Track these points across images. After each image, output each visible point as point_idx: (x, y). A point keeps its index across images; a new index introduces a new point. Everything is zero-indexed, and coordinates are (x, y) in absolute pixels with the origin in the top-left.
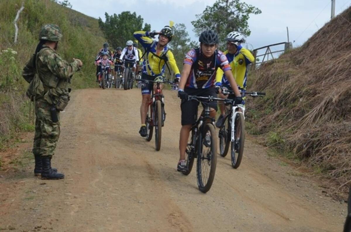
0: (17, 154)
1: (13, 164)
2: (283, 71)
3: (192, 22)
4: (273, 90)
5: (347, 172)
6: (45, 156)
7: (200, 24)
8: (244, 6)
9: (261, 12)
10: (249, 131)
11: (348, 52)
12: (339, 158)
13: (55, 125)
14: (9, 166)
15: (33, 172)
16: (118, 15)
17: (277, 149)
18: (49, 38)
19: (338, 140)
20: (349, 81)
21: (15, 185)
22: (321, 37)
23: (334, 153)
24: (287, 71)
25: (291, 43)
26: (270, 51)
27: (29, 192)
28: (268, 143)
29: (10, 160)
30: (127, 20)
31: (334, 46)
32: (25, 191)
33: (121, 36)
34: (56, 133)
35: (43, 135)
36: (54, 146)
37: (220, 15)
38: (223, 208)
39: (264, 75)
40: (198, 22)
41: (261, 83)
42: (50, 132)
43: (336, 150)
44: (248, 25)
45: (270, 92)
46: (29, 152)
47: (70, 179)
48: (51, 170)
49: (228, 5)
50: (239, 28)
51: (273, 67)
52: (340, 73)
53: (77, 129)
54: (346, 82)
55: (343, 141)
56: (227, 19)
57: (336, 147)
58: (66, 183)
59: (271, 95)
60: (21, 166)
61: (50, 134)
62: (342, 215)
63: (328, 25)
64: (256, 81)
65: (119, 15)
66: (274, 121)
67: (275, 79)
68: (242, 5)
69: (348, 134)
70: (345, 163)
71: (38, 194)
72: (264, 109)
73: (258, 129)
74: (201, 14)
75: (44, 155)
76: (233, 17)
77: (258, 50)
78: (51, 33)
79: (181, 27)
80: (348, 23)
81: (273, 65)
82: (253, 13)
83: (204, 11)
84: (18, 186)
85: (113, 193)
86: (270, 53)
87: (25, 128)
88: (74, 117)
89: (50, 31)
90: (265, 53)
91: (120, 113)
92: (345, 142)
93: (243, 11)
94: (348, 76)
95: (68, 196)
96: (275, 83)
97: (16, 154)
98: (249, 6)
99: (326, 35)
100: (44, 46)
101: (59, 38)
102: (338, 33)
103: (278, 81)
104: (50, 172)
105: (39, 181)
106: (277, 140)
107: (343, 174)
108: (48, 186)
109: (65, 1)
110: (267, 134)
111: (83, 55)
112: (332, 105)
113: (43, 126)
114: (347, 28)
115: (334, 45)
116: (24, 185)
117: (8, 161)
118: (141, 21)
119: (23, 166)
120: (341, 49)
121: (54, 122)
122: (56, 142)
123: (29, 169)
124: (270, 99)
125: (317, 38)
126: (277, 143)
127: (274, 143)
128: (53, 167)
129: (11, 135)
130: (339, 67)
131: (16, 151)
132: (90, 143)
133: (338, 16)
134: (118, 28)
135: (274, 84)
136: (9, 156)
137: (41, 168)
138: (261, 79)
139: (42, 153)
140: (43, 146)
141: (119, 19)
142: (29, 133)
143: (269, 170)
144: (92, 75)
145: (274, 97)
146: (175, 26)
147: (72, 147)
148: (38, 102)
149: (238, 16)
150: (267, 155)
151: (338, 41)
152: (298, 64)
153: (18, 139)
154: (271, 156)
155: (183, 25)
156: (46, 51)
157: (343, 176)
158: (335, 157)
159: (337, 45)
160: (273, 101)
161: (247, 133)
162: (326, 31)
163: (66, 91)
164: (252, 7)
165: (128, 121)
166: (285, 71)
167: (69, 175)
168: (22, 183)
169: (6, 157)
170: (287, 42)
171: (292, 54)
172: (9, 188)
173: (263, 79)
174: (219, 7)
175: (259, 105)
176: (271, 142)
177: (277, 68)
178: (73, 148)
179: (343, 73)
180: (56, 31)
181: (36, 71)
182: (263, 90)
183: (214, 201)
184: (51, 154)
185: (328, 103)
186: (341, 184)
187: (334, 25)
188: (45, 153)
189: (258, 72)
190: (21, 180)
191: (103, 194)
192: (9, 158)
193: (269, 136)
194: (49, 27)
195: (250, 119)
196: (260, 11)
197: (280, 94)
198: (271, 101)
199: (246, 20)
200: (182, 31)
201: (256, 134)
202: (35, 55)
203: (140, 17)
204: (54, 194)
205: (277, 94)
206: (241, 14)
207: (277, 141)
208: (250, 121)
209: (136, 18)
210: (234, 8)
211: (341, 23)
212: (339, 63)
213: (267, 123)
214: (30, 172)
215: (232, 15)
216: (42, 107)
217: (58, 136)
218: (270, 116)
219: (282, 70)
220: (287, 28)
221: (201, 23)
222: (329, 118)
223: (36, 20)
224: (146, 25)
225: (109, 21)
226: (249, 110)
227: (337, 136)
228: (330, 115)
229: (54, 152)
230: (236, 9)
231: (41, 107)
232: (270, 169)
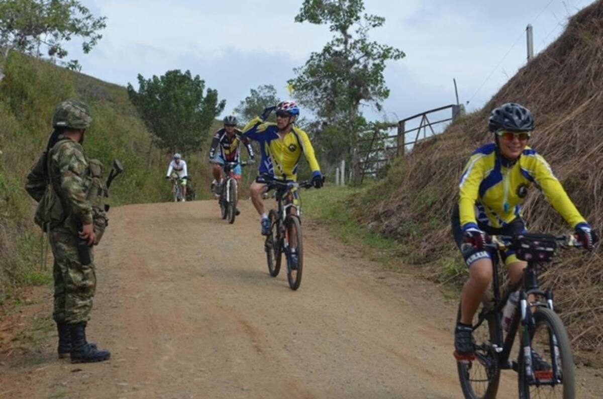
0: (22, 324)
1: (18, 342)
2: (454, 153)
3: (288, 82)
4: (440, 186)
5: (582, 316)
6: (74, 324)
7: (303, 84)
8: (375, 48)
9: (404, 55)
10: (407, 259)
11: (563, 115)
12: (565, 293)
13: (86, 269)
14: (12, 345)
15: (56, 351)
16: (159, 78)
17: (458, 286)
18: (70, 124)
19: (560, 262)
20: (568, 162)
21: (30, 375)
22: (513, 91)
23: (556, 285)
24: (461, 153)
25: (462, 105)
26: (428, 122)
27: (55, 386)
28: (442, 276)
29: (11, 335)
30: (175, 84)
31: (538, 107)
32: (47, 384)
33: (168, 114)
34: (89, 283)
35: (68, 288)
36: (89, 304)
37: (336, 65)
38: (384, 388)
39: (422, 162)
40: (299, 80)
41: (418, 177)
42: (80, 282)
43: (558, 280)
44: (384, 79)
45: (435, 190)
46: (42, 319)
47: (119, 360)
48: (88, 346)
49: (348, 48)
50: (369, 85)
51: (436, 148)
52: (552, 151)
53: (117, 275)
54: (564, 166)
55: (569, 265)
56: (348, 72)
57: (559, 276)
58: (115, 367)
59: (437, 196)
60: (33, 344)
61: (80, 285)
62: (582, 388)
63: (524, 71)
64: (409, 174)
65: (162, 77)
66: (448, 239)
67: (442, 168)
68: (373, 47)
69: (576, 252)
70: (576, 301)
71: (70, 387)
72: (428, 221)
73: (422, 255)
74: (302, 67)
75: (74, 321)
76: (358, 68)
77: (406, 122)
78: (73, 115)
79: (267, 90)
80: (559, 66)
81: (435, 145)
82: (391, 58)
83: (308, 62)
84: (34, 376)
85: (198, 377)
86: (427, 125)
87: (28, 279)
88: (108, 255)
89: (71, 112)
90: (418, 126)
91: (185, 243)
92: (572, 266)
93: (374, 57)
94: (566, 154)
95: (121, 387)
96: (443, 174)
97: (20, 325)
98: (382, 46)
99: (522, 88)
100: (61, 136)
101: (86, 123)
102: (542, 84)
103: (448, 171)
104: (86, 350)
105: (69, 367)
106: (457, 271)
107: (574, 319)
108: (84, 374)
109: (72, 61)
110: (438, 262)
111: (106, 150)
112: (544, 206)
113: (67, 272)
114: (557, 75)
115: (538, 103)
116: (45, 374)
117: (8, 336)
118: (201, 85)
119: (36, 344)
120: (550, 111)
121: (84, 264)
122: (92, 298)
123: (48, 348)
124: (437, 203)
125: (507, 95)
126: (457, 275)
127: (452, 275)
128: (89, 341)
129: (6, 292)
130: (550, 140)
131: (18, 319)
132: (144, 297)
133: (539, 54)
134: (162, 100)
135: (442, 177)
136: (9, 329)
137: (70, 344)
138: (419, 170)
139: (70, 318)
140: (70, 307)
141: (162, 85)
142: (35, 288)
143: (450, 321)
144: (124, 182)
145: (444, 199)
146: (257, 90)
147: (114, 306)
148: (55, 234)
149: (365, 66)
150: (443, 297)
151: (544, 97)
152: (478, 141)
153: (19, 300)
154: (450, 298)
155: (271, 88)
156: (65, 144)
157: (575, 322)
158: (557, 293)
159: (542, 103)
160: (442, 206)
161: (404, 262)
162: (521, 81)
163: (101, 211)
164: (387, 48)
165: (200, 256)
166: (458, 154)
167: (117, 353)
168: (40, 371)
169: (4, 331)
170: (456, 104)
171: (466, 124)
172: (19, 381)
173: (422, 170)
174: (332, 52)
175: (419, 215)
176: (446, 273)
177: (443, 150)
178: (116, 307)
179: (558, 151)
180: (81, 111)
181: (49, 180)
182: (423, 187)
183: (367, 379)
184: (85, 319)
185: (537, 202)
186: (573, 336)
187: (534, 70)
188: (74, 319)
189: (411, 159)
190: (37, 367)
191: (179, 380)
192: (8, 331)
193: (441, 265)
194: (69, 105)
195: (405, 239)
196: (402, 52)
197: (452, 193)
198: (438, 205)
199: (380, 71)
200: (270, 97)
201: (420, 264)
202: (46, 154)
203: (197, 77)
204: (98, 385)
205: (448, 193)
206: (371, 62)
207: (457, 273)
208: (407, 243)
209: (191, 80)
210: (359, 53)
211: (545, 66)
212: (549, 134)
213: (436, 243)
214: (50, 352)
215: (356, 65)
216: (63, 240)
217: (93, 287)
218: (440, 232)
219: (452, 152)
220: (454, 80)
221: (303, 82)
222: (541, 227)
223: (23, 95)
224: (209, 91)
225: (146, 88)
226: (402, 224)
227: (558, 256)
228: (542, 222)
229: (89, 315)
230: (362, 54)
231: (61, 242)
232: (451, 319)
